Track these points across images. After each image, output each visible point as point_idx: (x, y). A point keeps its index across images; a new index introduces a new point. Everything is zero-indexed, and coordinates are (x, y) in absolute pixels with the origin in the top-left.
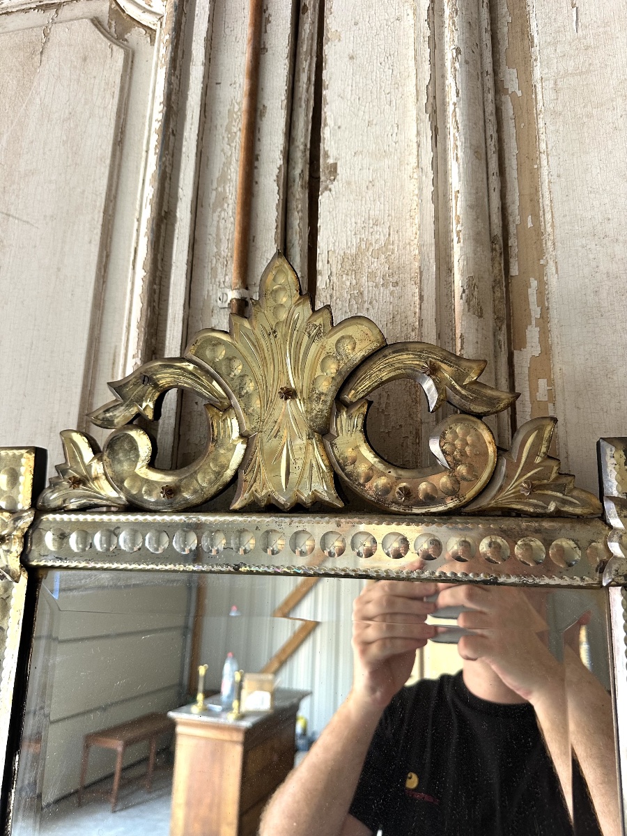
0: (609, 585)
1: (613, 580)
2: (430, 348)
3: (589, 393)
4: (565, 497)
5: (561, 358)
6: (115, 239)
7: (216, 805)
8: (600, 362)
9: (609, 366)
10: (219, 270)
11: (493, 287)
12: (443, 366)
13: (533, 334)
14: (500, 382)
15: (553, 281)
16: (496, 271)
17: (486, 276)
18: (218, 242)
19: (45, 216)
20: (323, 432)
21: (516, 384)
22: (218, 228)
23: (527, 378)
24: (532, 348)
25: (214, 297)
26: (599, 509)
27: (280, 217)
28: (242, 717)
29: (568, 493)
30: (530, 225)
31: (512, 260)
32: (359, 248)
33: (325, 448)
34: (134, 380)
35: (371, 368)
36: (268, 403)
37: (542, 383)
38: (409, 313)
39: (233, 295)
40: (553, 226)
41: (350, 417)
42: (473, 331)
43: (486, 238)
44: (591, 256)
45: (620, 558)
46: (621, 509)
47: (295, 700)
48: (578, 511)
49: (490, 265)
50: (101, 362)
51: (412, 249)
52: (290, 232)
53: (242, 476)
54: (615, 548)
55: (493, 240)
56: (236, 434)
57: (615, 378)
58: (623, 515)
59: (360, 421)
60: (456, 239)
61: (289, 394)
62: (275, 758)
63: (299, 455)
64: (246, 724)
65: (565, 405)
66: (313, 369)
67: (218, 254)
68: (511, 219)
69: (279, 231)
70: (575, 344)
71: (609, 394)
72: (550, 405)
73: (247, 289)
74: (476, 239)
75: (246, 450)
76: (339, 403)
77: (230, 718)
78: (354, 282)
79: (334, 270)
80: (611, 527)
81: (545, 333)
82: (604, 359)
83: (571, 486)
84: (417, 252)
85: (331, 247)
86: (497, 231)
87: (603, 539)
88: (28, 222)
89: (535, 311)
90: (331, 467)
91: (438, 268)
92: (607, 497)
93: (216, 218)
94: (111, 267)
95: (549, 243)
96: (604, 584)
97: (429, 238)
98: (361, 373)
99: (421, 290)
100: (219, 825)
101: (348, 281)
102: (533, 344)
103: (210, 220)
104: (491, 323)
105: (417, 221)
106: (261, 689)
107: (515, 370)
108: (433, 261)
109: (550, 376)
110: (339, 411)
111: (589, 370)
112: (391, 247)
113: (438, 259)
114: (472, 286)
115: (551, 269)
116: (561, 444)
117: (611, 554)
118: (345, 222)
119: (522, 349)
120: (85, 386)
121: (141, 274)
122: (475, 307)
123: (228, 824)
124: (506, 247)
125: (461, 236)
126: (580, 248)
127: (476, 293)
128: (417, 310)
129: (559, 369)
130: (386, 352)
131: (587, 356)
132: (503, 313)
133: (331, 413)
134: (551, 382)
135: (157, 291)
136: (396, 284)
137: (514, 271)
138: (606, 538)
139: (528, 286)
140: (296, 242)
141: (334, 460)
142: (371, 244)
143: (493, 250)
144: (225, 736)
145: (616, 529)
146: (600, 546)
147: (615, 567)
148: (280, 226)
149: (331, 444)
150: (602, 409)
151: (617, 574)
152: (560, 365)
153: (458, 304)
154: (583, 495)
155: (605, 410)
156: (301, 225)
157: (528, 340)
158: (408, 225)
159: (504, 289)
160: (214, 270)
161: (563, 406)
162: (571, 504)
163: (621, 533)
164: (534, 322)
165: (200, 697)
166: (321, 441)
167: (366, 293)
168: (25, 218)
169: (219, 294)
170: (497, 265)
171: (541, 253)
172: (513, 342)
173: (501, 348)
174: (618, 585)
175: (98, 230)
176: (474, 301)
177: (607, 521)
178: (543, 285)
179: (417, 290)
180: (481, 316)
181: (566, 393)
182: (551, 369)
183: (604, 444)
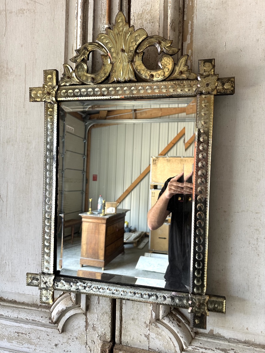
2: (159, 37)
5: (195, 44)
6: (70, 10)
7: (97, 243)
8: (205, 44)
9: (207, 45)
10: (102, 19)
11: (179, 23)
12: (162, 41)
13: (189, 37)
15: (195, 21)
16: (180, 19)
17: (177, 19)
18: (102, 10)
19: (47, 2)
20: (132, 61)
21: (183, 51)
22: (101, 5)
23: (186, 50)
24: (188, 41)
25: (101, 27)
26: (196, 77)
27: (120, 2)
28: (106, 215)
30: (191, 4)
31: (185, 15)
32: (143, 11)
33: (132, 66)
34: (82, 49)
35: (144, 43)
36: (118, 54)
37: (190, 51)
38: (156, 31)
39: (106, 26)
40: (196, 5)
41: (138, 56)
42: (172, 35)
43: (178, 8)
44: (206, 14)
47: (124, 212)
49: (179, 16)
50: (69, 49)
51: (157, 11)
52: (123, 7)
53: (111, 74)
55: (180, 9)
56: (109, 62)
58: (201, 77)
59: (141, 58)
60: (169, 8)
61: (123, 51)
62: (117, 230)
63: (126, 68)
64: (107, 217)
66: (129, 44)
67: (102, 14)
68: (185, 2)
69: (119, 6)
70: (199, 39)
72: (191, 57)
73: (110, 24)
74: (175, 8)
75: (112, 67)
76: (136, 53)
77: (101, 215)
78: (141, 22)
79: (135, 19)
81: (192, 37)
83: (191, 72)
84: (158, 13)
85: (135, 11)
86: (181, 6)
88: (42, 4)
89: (190, 30)
90: (134, 70)
91: (164, 17)
93: (101, 3)
94: (70, 19)
95: (195, 10)
97: (162, 8)
98: (141, 44)
99: (159, 24)
100: (98, 250)
101: (140, 21)
102: (189, 40)
103: (99, 3)
104: (178, 34)
105: (159, 3)
106: (112, 206)
108: (163, 15)
109: (192, 49)
110: (136, 55)
111: (202, 46)
112: (152, 11)
113: (164, 15)
114: (173, 22)
115: (195, 18)
118: (139, 3)
119: (186, 42)
120: (65, 56)
121: (79, 20)
122: (173, 29)
123: (101, 249)
124: (184, 11)
125: (170, 7)
126: (203, 11)
127: (173, 24)
128: (158, 30)
130: (148, 38)
131: (202, 43)
132: (181, 31)
133: (134, 56)
134: (192, 51)
135: (85, 26)
136: (153, 22)
137: (185, 19)
139: (189, 23)
140: (125, 10)
141: (135, 68)
142: (146, 10)
143: (180, 12)
144: (100, 221)
148: (120, 5)
149: (134, 64)
152: (195, 46)
153: (169, 27)
156: (126, 4)
157: (187, 39)
158: (157, 4)
159: (182, 24)
160: (101, 19)
161: (194, 56)
163: (200, 82)
164: (189, 34)
165: (90, 209)
166: (131, 64)
167: (144, 25)
168: (41, 3)
169: (102, 26)
170: (180, 16)
171: (193, 13)
172: (183, 39)
173: (180, 41)
175: (65, 7)
176: (173, 27)
177: (198, 80)
178: (192, 22)
179: (158, 24)
180: (175, 31)
181: (195, 53)
182: (192, 47)
183: (199, 61)
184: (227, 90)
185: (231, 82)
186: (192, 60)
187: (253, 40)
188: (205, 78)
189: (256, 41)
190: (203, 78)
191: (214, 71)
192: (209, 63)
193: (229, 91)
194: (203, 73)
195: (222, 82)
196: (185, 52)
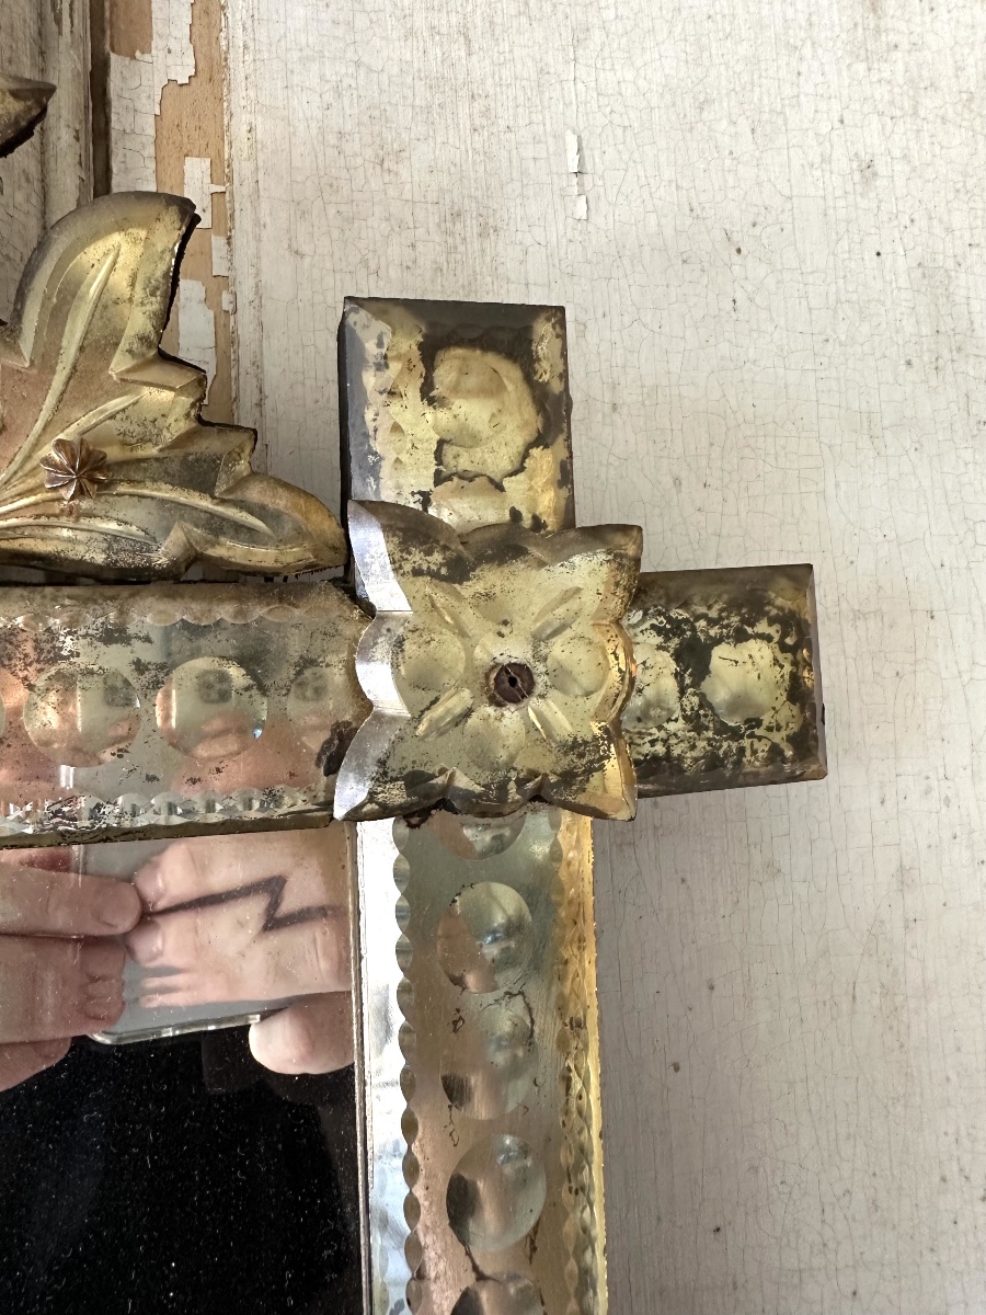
0: (356, 816)
1: (372, 796)
3: (332, 211)
4: (220, 509)
5: (252, 94)
8: (365, 119)
9: (388, 136)
13: (173, 9)
14: (53, 138)
21: (116, 166)
23: (150, 150)
24: (170, 55)
26: (334, 548)
29: (229, 491)
37: (197, 168)
45: (394, 719)
46: (405, 546)
48: (264, 556)
54: (379, 681)
57: (405, 174)
58: (407, 567)
65: (259, 240)
70: (295, 55)
71: (387, 220)
72: (218, 240)
80: (369, 611)
81: (208, 13)
82: (376, 113)
83: (242, 467)
87: (344, 655)
92: (362, 503)
96: (339, 812)
102: (173, 45)
107: (114, 117)
109: (220, 154)
111: (332, 139)
116: (245, 363)
117: (365, 705)
119: (138, 54)
129: (245, 128)
131: (329, 97)
134: (221, 171)
138: (352, 651)
145: (384, 618)
146: (337, 676)
147: (378, 749)
150: (365, 262)
151: (383, 776)
152: (251, 116)
154: (280, 501)
155: (373, 265)
157: (157, 26)
161: (253, 244)
162: (240, 531)
163: (401, 631)
172: (109, 29)
173: (58, 21)
174: (384, 812)
177: (359, 592)
181: (264, 207)
182: (222, 133)
183: (359, 318)
184: (746, 743)
185: (774, 631)
186: (224, 282)
187: (826, 159)
188: (458, 571)
189: (857, 177)
190: (435, 575)
191: (565, 476)
192: (492, 360)
193: (763, 748)
194: (426, 499)
195: (676, 628)
196: (135, 169)
